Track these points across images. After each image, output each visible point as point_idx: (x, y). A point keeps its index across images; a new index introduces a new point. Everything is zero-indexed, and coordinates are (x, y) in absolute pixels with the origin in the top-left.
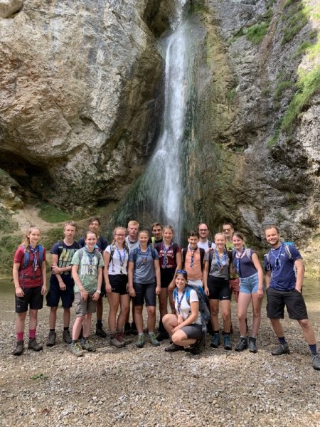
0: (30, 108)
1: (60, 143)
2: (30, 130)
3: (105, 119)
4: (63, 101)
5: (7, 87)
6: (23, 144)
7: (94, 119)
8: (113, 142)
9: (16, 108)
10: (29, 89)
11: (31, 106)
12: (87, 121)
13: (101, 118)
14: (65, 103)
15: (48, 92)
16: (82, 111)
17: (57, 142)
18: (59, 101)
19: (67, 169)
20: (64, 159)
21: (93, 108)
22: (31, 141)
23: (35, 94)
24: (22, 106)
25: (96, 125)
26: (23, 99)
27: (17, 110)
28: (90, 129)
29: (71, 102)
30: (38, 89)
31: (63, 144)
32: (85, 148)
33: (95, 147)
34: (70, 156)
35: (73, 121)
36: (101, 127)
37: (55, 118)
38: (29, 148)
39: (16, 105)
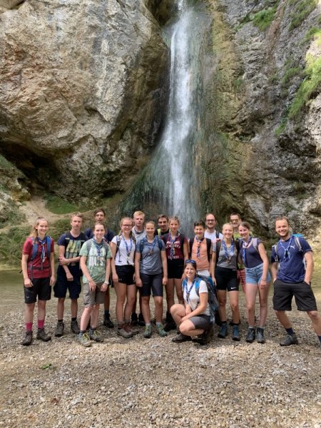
0: (35, 100)
1: (66, 135)
2: (36, 122)
3: (110, 110)
4: (68, 92)
5: (12, 78)
6: (29, 135)
7: (99, 110)
8: (118, 133)
9: (21, 100)
10: (34, 80)
11: (37, 97)
12: (93, 111)
13: (106, 108)
14: (70, 94)
15: (53, 83)
16: (87, 101)
17: (63, 133)
18: (64, 92)
19: (73, 161)
20: (70, 151)
21: (98, 99)
22: (37, 132)
23: (40, 85)
24: (28, 98)
25: (101, 116)
26: (28, 91)
27: (22, 102)
28: (96, 120)
29: (76, 93)
30: (43, 80)
31: (69, 135)
32: (91, 139)
33: (101, 138)
34: (75, 147)
35: (79, 112)
36: (106, 117)
37: (60, 109)
38: (35, 140)
39: (21, 96)
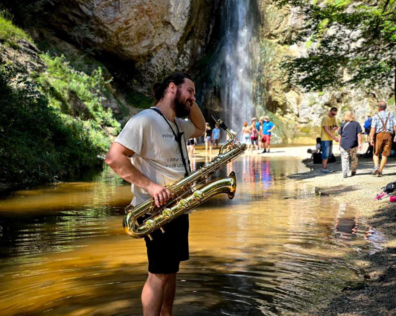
0: (129, 20)
1: (147, 44)
2: (128, 36)
3: (179, 21)
4: (151, 11)
5: (113, 4)
6: (121, 45)
7: (172, 22)
8: (185, 38)
9: (120, 20)
10: (128, 4)
11: (130, 18)
12: (167, 23)
13: (177, 20)
14: (153, 13)
15: (142, 5)
16: (164, 16)
17: (145, 43)
18: (149, 12)
19: (151, 64)
20: (149, 56)
21: (171, 13)
22: (127, 43)
23: (133, 8)
24: (124, 18)
25: (173, 27)
26: (125, 13)
27: (120, 22)
28: (169, 31)
29: (157, 11)
30: (135, 4)
31: (150, 44)
32: (165, 46)
33: (172, 45)
34: (153, 53)
35: (157, 25)
36: (177, 28)
37: (145, 25)
38: (125, 49)
39: (120, 18)
